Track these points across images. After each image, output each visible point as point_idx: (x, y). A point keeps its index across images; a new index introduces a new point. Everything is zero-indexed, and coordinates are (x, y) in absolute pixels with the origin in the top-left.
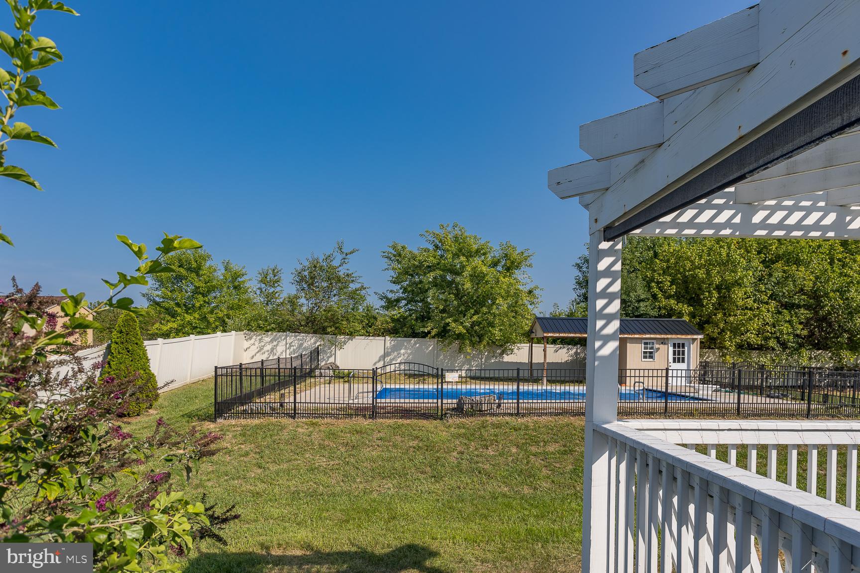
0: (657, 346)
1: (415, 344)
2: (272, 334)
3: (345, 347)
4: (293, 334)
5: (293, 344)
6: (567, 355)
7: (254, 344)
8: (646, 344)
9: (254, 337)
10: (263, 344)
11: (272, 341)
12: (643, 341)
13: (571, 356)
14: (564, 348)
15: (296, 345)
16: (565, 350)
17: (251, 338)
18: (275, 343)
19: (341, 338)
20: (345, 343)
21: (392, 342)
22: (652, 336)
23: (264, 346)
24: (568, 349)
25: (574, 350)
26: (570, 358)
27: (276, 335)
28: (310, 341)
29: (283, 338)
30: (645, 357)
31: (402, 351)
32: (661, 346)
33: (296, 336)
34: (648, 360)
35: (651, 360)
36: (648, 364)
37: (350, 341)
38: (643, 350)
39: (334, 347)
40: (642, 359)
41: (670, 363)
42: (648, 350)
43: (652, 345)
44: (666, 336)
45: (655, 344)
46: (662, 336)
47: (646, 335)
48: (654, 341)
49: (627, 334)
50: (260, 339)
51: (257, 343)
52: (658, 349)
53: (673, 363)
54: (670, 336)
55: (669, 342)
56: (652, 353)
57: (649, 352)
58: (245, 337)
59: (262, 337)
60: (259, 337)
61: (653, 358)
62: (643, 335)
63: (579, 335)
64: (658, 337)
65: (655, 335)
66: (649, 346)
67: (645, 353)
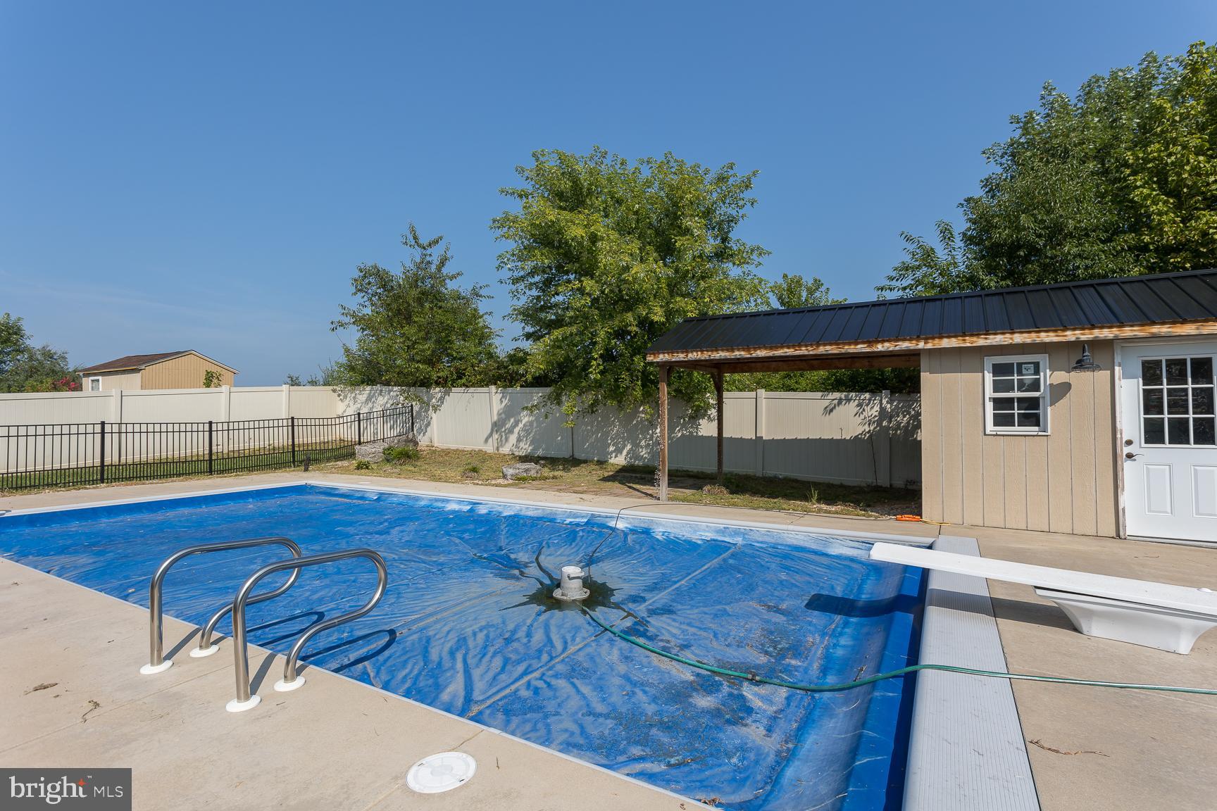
0: (1050, 377)
2: (364, 390)
4: (386, 388)
6: (859, 420)
8: (998, 370)
9: (349, 395)
10: (358, 405)
12: (989, 362)
13: (871, 422)
14: (848, 400)
16: (853, 406)
17: (345, 397)
19: (437, 391)
20: (442, 400)
21: (502, 398)
22: (1018, 338)
24: (860, 405)
30: (999, 421)
32: (1077, 378)
34: (1016, 429)
35: (1033, 430)
36: (1019, 443)
38: (989, 392)
40: (990, 427)
41: (1129, 443)
42: (1016, 394)
43: (1024, 371)
44: (1086, 335)
45: (1048, 372)
46: (1071, 336)
47: (991, 337)
48: (1043, 359)
49: (911, 340)
50: (354, 398)
51: (351, 404)
52: (1062, 390)
53: (1143, 445)
54: (1106, 333)
55: (1118, 359)
56: (1034, 403)
57: (1020, 400)
58: (339, 395)
59: (356, 395)
60: (353, 395)
61: (1038, 424)
62: (974, 339)
63: (742, 353)
64: (1047, 340)
65: (1033, 335)
66: (1016, 377)
67: (998, 403)
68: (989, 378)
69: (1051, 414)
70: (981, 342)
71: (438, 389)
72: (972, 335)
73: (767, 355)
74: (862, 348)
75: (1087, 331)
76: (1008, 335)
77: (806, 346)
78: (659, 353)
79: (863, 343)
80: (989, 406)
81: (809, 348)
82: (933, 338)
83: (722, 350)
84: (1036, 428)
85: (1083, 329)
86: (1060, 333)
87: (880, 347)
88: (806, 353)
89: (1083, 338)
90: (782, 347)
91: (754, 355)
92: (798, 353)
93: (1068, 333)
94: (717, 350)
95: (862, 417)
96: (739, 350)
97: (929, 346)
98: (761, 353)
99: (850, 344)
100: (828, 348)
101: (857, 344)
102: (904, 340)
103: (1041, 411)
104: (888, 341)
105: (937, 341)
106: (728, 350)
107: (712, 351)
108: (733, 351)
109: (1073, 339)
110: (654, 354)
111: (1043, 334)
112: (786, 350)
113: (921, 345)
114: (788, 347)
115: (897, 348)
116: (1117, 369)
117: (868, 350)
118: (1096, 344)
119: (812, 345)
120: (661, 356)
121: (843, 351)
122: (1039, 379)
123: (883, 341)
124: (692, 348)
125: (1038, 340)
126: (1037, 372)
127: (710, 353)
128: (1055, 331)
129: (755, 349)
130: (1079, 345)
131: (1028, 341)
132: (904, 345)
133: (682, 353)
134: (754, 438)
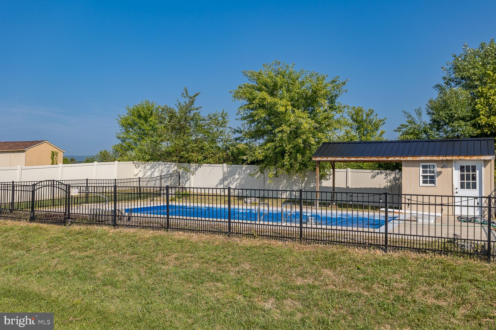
0: (437, 169)
1: (246, 170)
2: (151, 163)
3: (196, 173)
4: (163, 163)
5: (164, 170)
6: (385, 180)
7: (141, 171)
8: (424, 167)
9: (141, 166)
10: (146, 170)
11: (151, 168)
12: (422, 164)
13: (390, 181)
14: (381, 173)
15: (166, 171)
16: (383, 175)
17: (139, 166)
18: (153, 170)
20: (196, 169)
21: (229, 169)
22: (428, 158)
23: (146, 172)
24: (386, 175)
25: (393, 176)
26: (389, 184)
27: (153, 164)
28: (173, 168)
29: (157, 166)
30: (425, 182)
31: (237, 176)
33: (165, 165)
34: (428, 185)
35: (433, 185)
36: (429, 189)
37: (199, 168)
38: (421, 174)
39: (189, 173)
40: (421, 184)
41: (457, 189)
42: (428, 174)
43: (431, 168)
44: (445, 158)
45: (436, 168)
46: (441, 158)
47: (421, 157)
48: (435, 164)
49: (399, 157)
50: (144, 167)
51: (142, 170)
52: (440, 173)
53: (460, 189)
54: (449, 158)
55: (454, 165)
56: (433, 177)
57: (429, 176)
58: (135, 165)
59: (145, 166)
60: (144, 166)
61: (434, 183)
62: (416, 158)
63: (347, 159)
64: (435, 159)
65: (432, 157)
66: (428, 169)
67: (424, 177)
68: (421, 169)
69: (437, 179)
70: (418, 159)
71: (194, 164)
72: (416, 157)
73: (355, 160)
74: (385, 159)
75: (445, 157)
76: (425, 157)
77: (368, 157)
78: (317, 157)
79: (385, 157)
80: (421, 177)
81: (369, 158)
82: (405, 157)
83: (340, 157)
84: (433, 184)
85: (444, 157)
86: (438, 157)
87: (390, 159)
88: (367, 160)
89: (444, 159)
90: (360, 157)
91: (350, 160)
92: (365, 159)
93: (440, 157)
94: (338, 157)
95: (387, 179)
96: (345, 158)
97: (404, 159)
98: (353, 159)
99: (381, 157)
100: (374, 158)
101: (383, 157)
102: (397, 157)
103: (435, 179)
104: (392, 157)
105: (406, 158)
106: (342, 158)
107: (336, 157)
108: (343, 158)
109: (441, 159)
110: (315, 158)
111: (434, 157)
112: (361, 158)
113: (402, 159)
114: (362, 157)
115: (395, 159)
116: (453, 167)
117: (386, 160)
118: (447, 161)
119: (369, 157)
120: (318, 158)
121: (379, 160)
122: (434, 170)
123: (391, 157)
124: (329, 156)
125: (433, 159)
126: (434, 168)
127: (335, 158)
128: (437, 157)
129: (351, 158)
130: (443, 161)
131: (430, 159)
132: (397, 159)
133: (326, 158)
134: (346, 187)
